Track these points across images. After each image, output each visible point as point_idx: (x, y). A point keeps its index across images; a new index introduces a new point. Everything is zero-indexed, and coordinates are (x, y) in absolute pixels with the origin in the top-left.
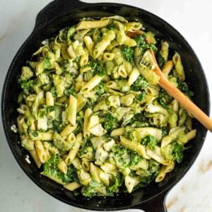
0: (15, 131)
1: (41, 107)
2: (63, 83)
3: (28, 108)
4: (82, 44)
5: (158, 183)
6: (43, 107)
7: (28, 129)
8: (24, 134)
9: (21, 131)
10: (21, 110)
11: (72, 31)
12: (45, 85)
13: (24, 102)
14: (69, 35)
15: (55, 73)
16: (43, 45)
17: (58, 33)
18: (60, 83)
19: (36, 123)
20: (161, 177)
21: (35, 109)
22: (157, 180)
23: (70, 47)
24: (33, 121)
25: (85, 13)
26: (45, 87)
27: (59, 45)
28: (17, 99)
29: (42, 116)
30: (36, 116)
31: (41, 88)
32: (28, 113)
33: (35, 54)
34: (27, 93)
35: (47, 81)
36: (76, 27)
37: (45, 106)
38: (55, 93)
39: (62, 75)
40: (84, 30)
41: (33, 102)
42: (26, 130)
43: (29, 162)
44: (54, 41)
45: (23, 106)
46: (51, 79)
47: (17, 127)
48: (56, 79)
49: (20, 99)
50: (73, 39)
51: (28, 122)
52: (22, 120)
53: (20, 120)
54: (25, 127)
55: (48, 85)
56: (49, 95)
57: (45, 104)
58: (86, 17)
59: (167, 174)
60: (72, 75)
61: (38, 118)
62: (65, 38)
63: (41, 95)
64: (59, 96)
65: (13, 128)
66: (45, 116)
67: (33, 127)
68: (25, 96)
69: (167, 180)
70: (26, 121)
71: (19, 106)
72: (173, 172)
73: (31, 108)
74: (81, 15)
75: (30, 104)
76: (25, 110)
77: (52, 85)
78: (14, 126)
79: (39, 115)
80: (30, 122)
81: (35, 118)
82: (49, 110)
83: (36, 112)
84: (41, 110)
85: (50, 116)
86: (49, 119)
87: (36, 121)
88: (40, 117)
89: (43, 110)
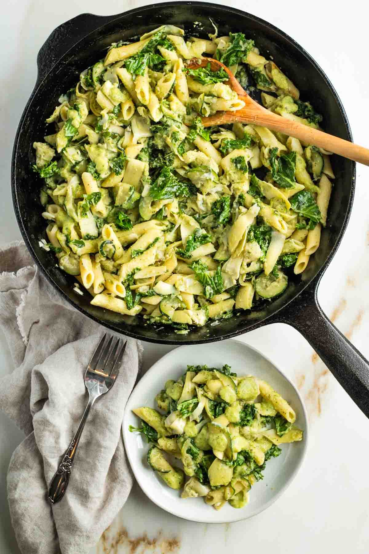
0: (48, 249)
1: (78, 199)
2: (103, 152)
3: (59, 209)
4: (117, 85)
5: (300, 275)
6: (82, 199)
7: (67, 241)
8: (61, 249)
9: (56, 246)
10: (48, 215)
11: (98, 69)
12: (77, 163)
13: (51, 201)
14: (95, 76)
15: (88, 143)
16: (60, 104)
17: (78, 79)
18: (99, 155)
19: (77, 227)
20: (303, 264)
21: (70, 206)
22: (297, 271)
23: (99, 93)
24: (71, 226)
25: (113, 37)
26: (78, 167)
27: (84, 96)
28: (39, 199)
29: (84, 213)
30: (74, 215)
31: (73, 171)
32: (60, 216)
33: (50, 120)
34: (52, 185)
35: (79, 158)
36: (103, 62)
37: (85, 196)
38: (96, 172)
39: (100, 141)
40: (117, 62)
41: (65, 196)
42: (63, 243)
43: (81, 293)
44: (74, 92)
45: (50, 208)
46: (84, 153)
47: (48, 241)
48: (91, 150)
49: (43, 199)
50: (102, 81)
51: (64, 230)
52: (55, 229)
53: (50, 230)
54: (62, 238)
55: (82, 163)
56: (87, 177)
57: (86, 193)
58: (116, 41)
59: (312, 257)
60: (114, 137)
61: (78, 218)
62: (90, 84)
63: (73, 181)
64: (103, 176)
65: (43, 244)
66: (88, 213)
67: (74, 236)
68: (49, 192)
69: (313, 266)
70: (60, 229)
71: (44, 209)
72: (319, 250)
73: (63, 207)
74: (108, 40)
75: (61, 201)
76: (55, 211)
77: (88, 161)
78: (44, 241)
79: (79, 214)
80: (67, 229)
81: (73, 220)
82: (93, 200)
83: (74, 210)
84: (80, 204)
85: (97, 211)
86: (98, 218)
87: (76, 225)
88: (81, 216)
89: (83, 203)
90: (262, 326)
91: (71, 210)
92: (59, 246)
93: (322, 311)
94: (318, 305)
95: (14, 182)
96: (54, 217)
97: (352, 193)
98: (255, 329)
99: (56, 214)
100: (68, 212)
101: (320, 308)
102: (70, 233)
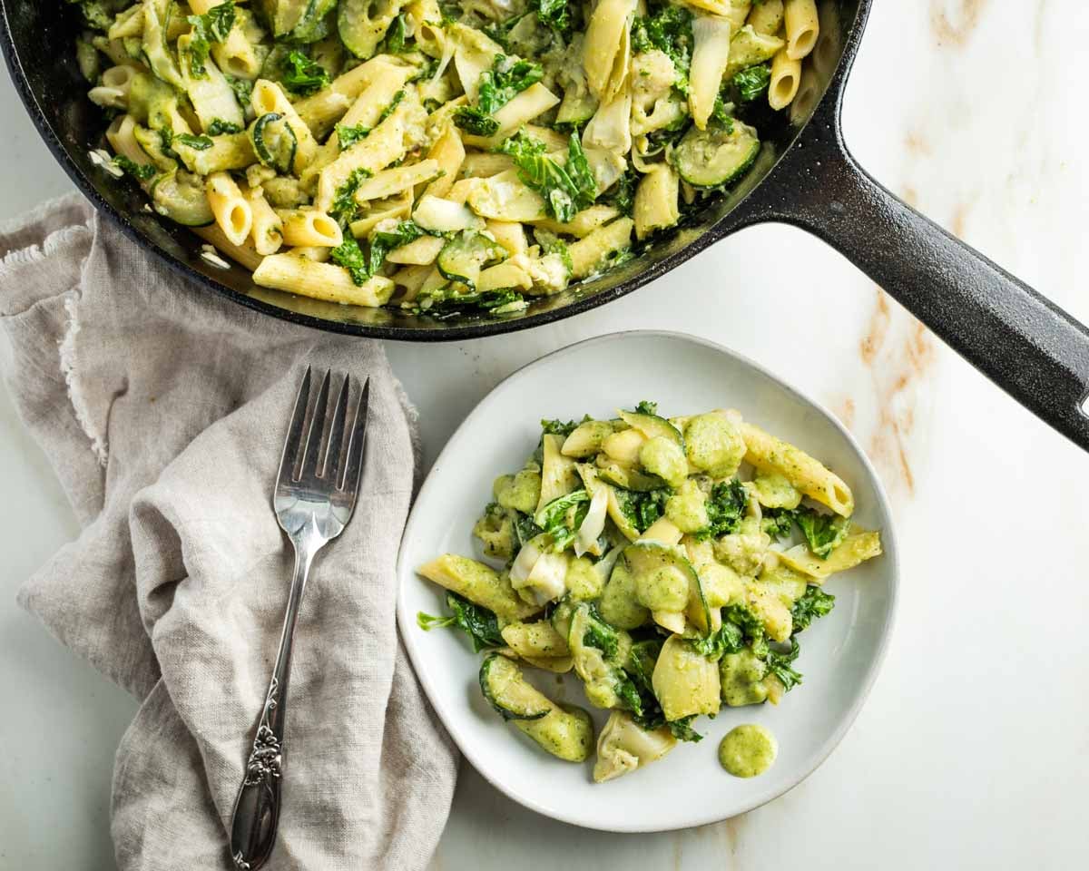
0: (118, 173)
1: (175, 32)
3: (130, 71)
5: (787, 110)
6: (186, 30)
8: (152, 168)
9: (139, 161)
10: (106, 92)
19: (187, 107)
20: (787, 81)
21: (157, 53)
22: (777, 99)
24: (170, 106)
28: (77, 65)
29: (197, 69)
30: (173, 75)
32: (136, 86)
34: (103, 20)
37: (193, 20)
41: (139, 35)
42: (156, 152)
43: (225, 265)
45: (107, 77)
47: (113, 153)
49: (88, 63)
51: (155, 122)
52: (127, 126)
53: (116, 131)
54: (152, 141)
57: (193, 14)
59: (806, 63)
61: (185, 83)
65: (100, 158)
67: (180, 126)
68: (99, 40)
73: (142, 64)
75: (132, 48)
76: (121, 80)
78: (105, 153)
79: (185, 70)
80: (159, 114)
81: (172, 88)
82: (214, 27)
83: (170, 61)
84: (184, 42)
85: (232, 56)
86: (237, 80)
87: (183, 100)
88: (191, 73)
89: (191, 38)
91: (162, 64)
92: (146, 162)
96: (120, 94)
99: (124, 86)
100: (155, 67)
102: (169, 125)
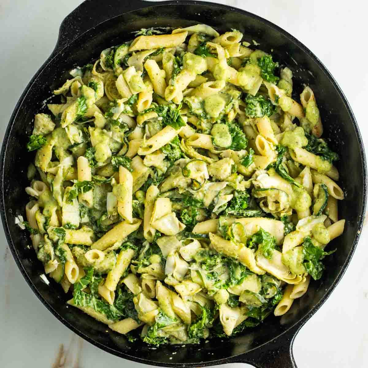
0: (23, 228)
1: (68, 183)
2: (107, 140)
3: (45, 187)
4: (140, 73)
5: (279, 317)
6: (72, 184)
7: (46, 224)
8: (37, 231)
9: (33, 226)
10: (32, 191)
11: (122, 52)
12: (76, 144)
13: (38, 176)
14: (117, 59)
15: (93, 125)
16: (71, 77)
17: (98, 56)
18: (101, 142)
19: (59, 212)
20: (285, 307)
21: (57, 187)
22: (278, 312)
23: (120, 77)
24: (53, 209)
26: (75, 149)
27: (100, 75)
28: (26, 171)
29: (70, 200)
30: (59, 199)
31: (69, 151)
32: (44, 196)
33: (57, 92)
35: (79, 139)
36: (129, 45)
37: (75, 181)
38: (94, 159)
39: (106, 127)
40: (143, 50)
41: (54, 175)
42: (41, 226)
43: (47, 282)
44: (91, 69)
45: (36, 184)
46: (86, 135)
47: (26, 219)
48: (95, 134)
49: (31, 173)
50: (124, 65)
51: (45, 212)
52: (35, 209)
53: (30, 208)
54: (41, 220)
55: (81, 146)
56: (84, 162)
57: (77, 179)
58: (147, 27)
59: (296, 302)
60: (122, 126)
61: (62, 203)
62: (110, 64)
63: (66, 162)
64: (100, 164)
65: (19, 220)
66: (75, 200)
67: (54, 220)
69: (295, 312)
70: (41, 209)
71: (29, 184)
72: (306, 296)
73: (50, 187)
75: (49, 179)
76: (40, 189)
77: (89, 145)
78: (21, 217)
79: (65, 199)
80: (48, 211)
81: (57, 203)
82: (82, 188)
83: (61, 193)
84: (69, 189)
85: (84, 199)
86: (83, 207)
87: (59, 209)
88: (66, 201)
89: (73, 188)
90: (229, 362)
91: (57, 192)
92: (36, 227)
93: (294, 362)
94: (291, 355)
95: (5, 149)
96: (37, 195)
97: (354, 247)
98: (220, 364)
99: (40, 192)
100: (54, 193)
101: (293, 358)
102: (50, 217)
